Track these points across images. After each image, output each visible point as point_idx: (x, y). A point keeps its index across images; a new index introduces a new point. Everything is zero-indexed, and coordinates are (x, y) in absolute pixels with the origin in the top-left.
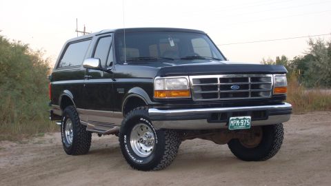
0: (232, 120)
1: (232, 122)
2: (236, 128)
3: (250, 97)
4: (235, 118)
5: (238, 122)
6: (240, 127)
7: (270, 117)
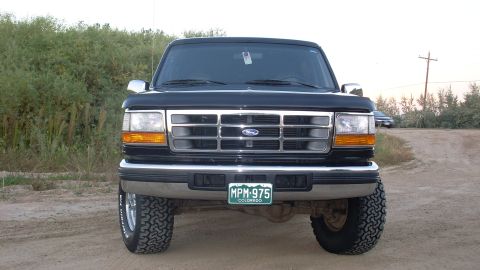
0: (234, 188)
1: (233, 192)
2: (241, 202)
3: (281, 150)
4: (240, 184)
5: (246, 191)
6: (250, 201)
7: (314, 186)
